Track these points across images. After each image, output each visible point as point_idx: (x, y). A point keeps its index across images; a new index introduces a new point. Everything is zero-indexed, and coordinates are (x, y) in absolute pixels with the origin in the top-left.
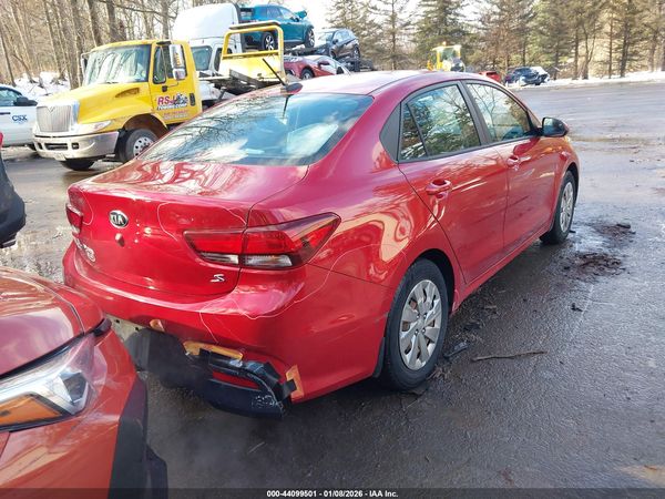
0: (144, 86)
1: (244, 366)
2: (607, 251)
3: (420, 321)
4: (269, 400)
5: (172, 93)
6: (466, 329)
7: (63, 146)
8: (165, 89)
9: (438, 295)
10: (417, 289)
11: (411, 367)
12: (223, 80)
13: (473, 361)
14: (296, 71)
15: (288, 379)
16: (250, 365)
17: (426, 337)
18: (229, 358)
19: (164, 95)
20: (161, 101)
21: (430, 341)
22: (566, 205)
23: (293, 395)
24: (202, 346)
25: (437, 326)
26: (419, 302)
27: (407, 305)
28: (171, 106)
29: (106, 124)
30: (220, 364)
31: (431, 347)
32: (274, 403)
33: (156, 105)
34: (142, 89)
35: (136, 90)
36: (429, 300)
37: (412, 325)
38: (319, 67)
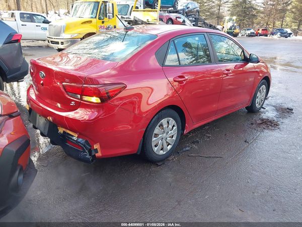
0: (94, 20)
1: (77, 140)
2: (275, 119)
3: (165, 135)
4: (86, 155)
5: (106, 25)
6: (194, 143)
7: (57, 43)
8: (103, 22)
9: (176, 125)
10: (164, 121)
11: (157, 153)
12: (131, 21)
13: (189, 156)
14: (165, 20)
15: (95, 148)
16: (80, 140)
17: (167, 142)
18: (73, 136)
19: (102, 25)
20: (101, 27)
21: (169, 144)
22: (260, 96)
23: (96, 155)
24: (64, 129)
25: (174, 138)
26: (164, 127)
27: (157, 127)
28: (105, 30)
29: (76, 35)
30: (69, 138)
31: (169, 147)
32: (88, 156)
33: (98, 29)
34: (93, 22)
35: (91, 22)
36: (170, 127)
37: (160, 136)
38: (176, 19)
